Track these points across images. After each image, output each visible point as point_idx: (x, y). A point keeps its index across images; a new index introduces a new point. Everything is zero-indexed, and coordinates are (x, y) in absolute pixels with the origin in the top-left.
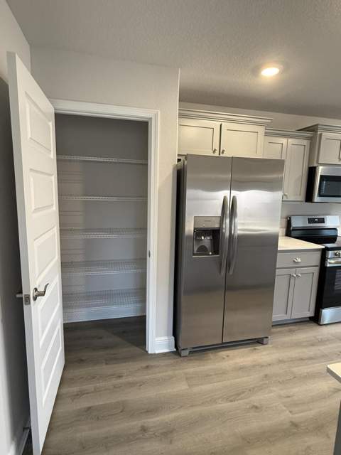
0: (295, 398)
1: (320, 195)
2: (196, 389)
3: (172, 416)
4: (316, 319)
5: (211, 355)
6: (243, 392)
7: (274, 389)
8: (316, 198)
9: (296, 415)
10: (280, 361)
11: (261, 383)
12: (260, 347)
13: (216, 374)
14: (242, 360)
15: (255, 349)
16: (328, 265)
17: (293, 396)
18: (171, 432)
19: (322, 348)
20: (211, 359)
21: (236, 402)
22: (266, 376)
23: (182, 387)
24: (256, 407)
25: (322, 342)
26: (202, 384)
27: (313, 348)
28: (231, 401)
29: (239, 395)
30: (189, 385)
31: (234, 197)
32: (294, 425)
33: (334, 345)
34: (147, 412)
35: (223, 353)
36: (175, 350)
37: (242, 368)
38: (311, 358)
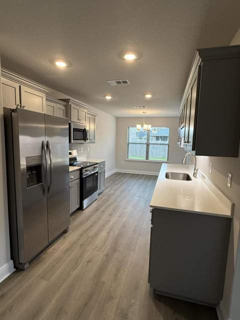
0: (99, 246)
1: (73, 140)
2: (53, 278)
3: (53, 302)
4: (81, 208)
5: (44, 256)
6: (78, 260)
7: (89, 248)
8: (72, 141)
9: (105, 252)
10: (81, 235)
11: (82, 250)
12: (66, 235)
13: (57, 263)
14: (64, 246)
15: (65, 237)
16: (84, 177)
17: (98, 245)
18: (61, 309)
19: (91, 220)
20: (46, 258)
21: (79, 266)
22: (81, 245)
23: (44, 284)
24: (89, 261)
25: (90, 217)
26: (54, 273)
27: (89, 221)
28: (76, 268)
29: (77, 262)
30: (47, 280)
31: (47, 141)
32: (107, 255)
33: (94, 216)
34: (34, 317)
35: (51, 250)
36: (15, 269)
37: (67, 250)
38: (91, 226)
